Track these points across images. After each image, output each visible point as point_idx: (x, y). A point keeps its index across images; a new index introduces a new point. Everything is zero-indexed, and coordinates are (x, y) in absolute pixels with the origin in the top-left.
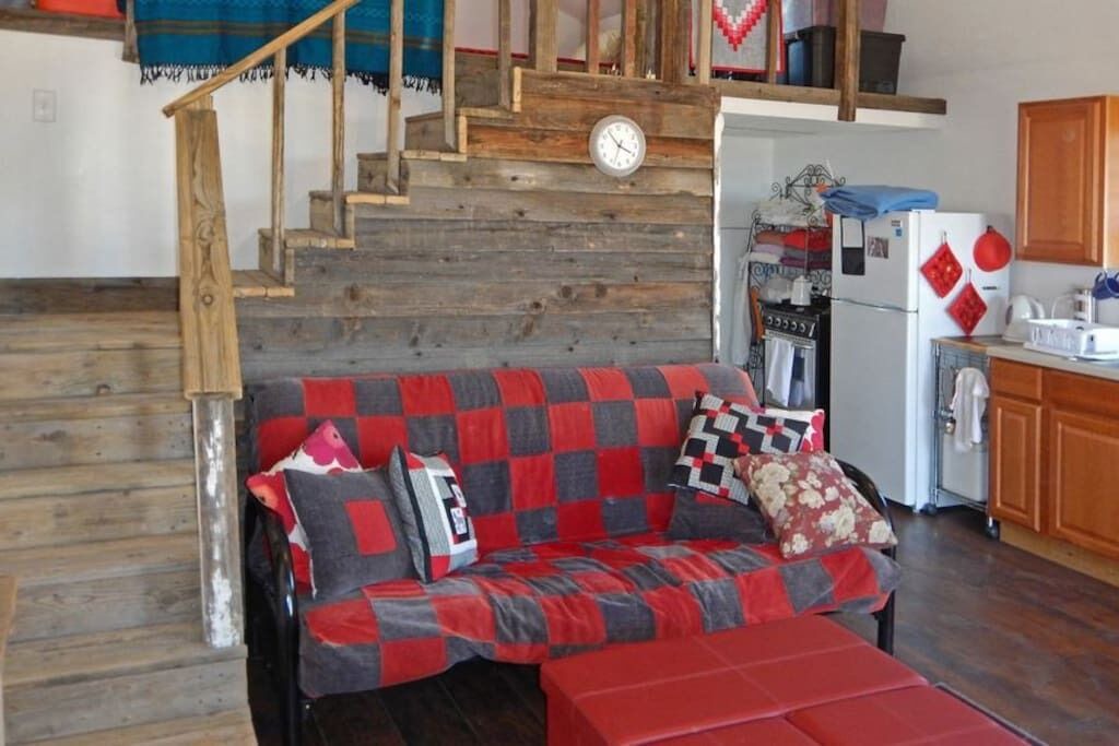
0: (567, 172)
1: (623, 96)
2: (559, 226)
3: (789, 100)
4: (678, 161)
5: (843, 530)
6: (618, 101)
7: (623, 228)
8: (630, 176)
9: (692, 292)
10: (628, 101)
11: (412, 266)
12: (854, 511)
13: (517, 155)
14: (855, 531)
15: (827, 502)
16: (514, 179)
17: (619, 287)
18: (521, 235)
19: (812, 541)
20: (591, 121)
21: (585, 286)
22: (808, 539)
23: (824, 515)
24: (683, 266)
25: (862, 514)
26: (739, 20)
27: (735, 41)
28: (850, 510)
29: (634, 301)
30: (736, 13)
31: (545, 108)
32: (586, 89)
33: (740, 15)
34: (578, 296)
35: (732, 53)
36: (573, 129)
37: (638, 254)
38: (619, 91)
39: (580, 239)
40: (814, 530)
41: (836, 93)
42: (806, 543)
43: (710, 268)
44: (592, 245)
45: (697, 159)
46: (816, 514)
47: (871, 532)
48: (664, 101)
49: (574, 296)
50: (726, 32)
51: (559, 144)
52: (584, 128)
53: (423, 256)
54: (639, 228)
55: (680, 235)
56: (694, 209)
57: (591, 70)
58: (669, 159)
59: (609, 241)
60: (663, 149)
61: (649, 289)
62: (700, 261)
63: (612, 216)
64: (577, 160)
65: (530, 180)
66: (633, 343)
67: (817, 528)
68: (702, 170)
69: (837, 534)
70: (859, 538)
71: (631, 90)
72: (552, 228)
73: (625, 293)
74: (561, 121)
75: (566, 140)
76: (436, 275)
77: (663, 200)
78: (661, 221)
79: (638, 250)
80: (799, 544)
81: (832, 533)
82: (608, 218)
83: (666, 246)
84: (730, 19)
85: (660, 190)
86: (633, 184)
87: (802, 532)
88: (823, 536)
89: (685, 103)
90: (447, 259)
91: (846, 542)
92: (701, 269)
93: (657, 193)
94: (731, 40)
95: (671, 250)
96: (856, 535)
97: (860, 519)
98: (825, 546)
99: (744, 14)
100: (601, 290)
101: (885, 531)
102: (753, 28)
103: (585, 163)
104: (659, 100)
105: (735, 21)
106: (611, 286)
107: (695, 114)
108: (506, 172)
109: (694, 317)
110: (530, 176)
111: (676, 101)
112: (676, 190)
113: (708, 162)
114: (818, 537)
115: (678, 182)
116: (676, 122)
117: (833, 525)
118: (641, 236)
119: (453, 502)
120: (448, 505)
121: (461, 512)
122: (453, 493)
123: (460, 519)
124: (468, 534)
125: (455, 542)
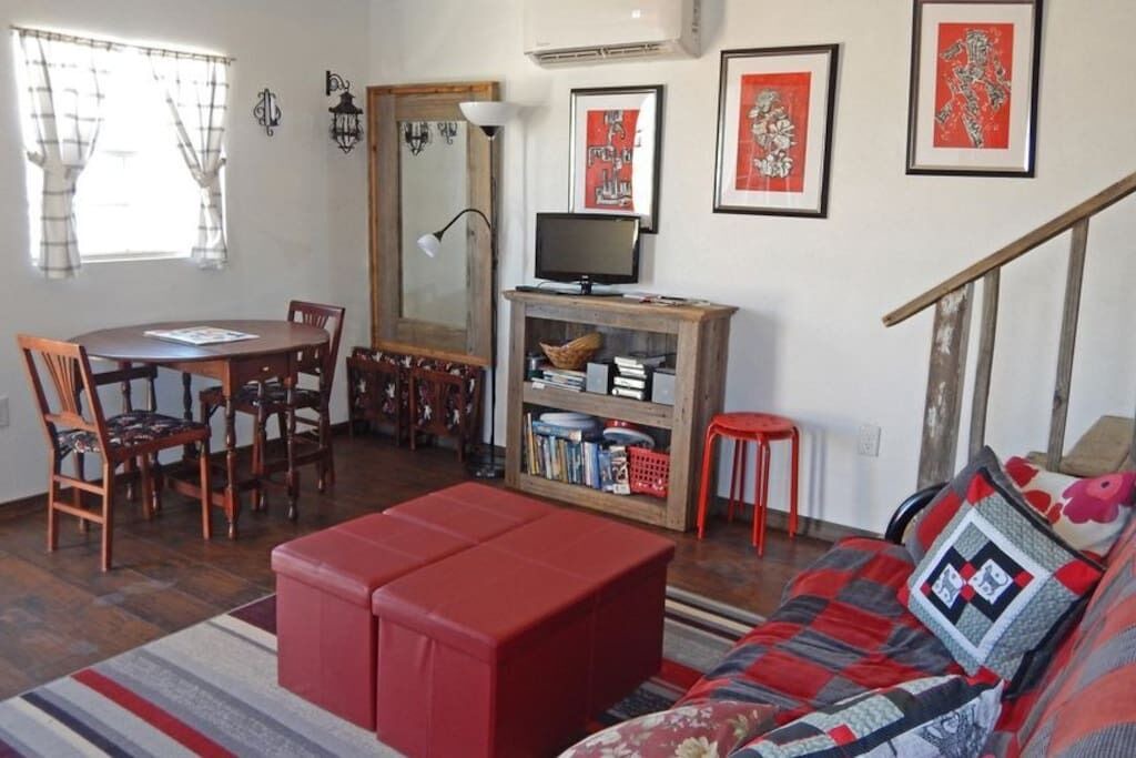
119: (979, 601)
120: (993, 611)
121: (977, 582)
122: (960, 603)
123: (989, 581)
124: (991, 551)
125: (1029, 578)
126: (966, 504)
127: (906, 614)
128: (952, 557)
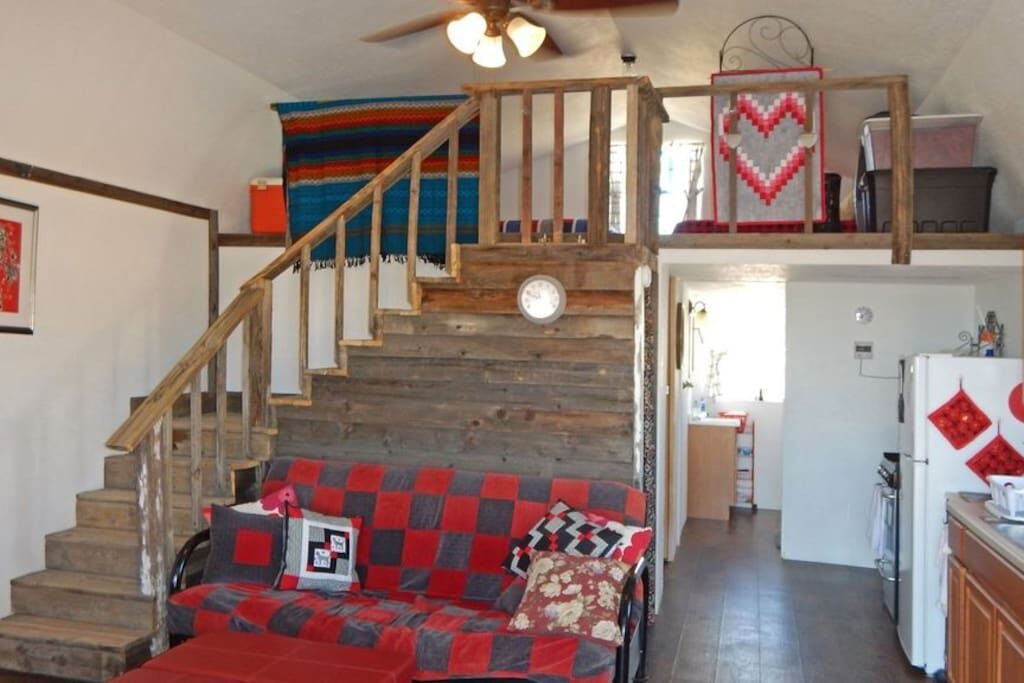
0: (501, 321)
1: (547, 259)
2: (495, 362)
3: (826, 247)
4: (599, 310)
5: (566, 619)
6: (545, 263)
7: (549, 364)
8: (554, 323)
9: (613, 421)
10: (554, 262)
11: (388, 389)
12: (584, 608)
13: (461, 310)
14: (578, 622)
15: (562, 594)
16: (459, 327)
17: (547, 414)
18: (463, 369)
19: (533, 621)
20: (519, 280)
21: (518, 411)
22: (530, 619)
23: (552, 605)
24: (605, 399)
25: (592, 612)
26: (773, 176)
27: (767, 197)
28: (581, 605)
29: (559, 426)
30: (768, 171)
31: (483, 273)
32: (517, 256)
33: (774, 171)
34: (510, 418)
35: (765, 208)
36: (505, 288)
37: (563, 387)
38: (545, 255)
39: (511, 374)
40: (538, 613)
41: (888, 237)
42: (528, 622)
43: (630, 401)
44: (521, 379)
45: (617, 308)
46: (547, 601)
47: (594, 628)
48: (587, 260)
49: (507, 418)
50: (757, 189)
51: (495, 299)
52: (513, 286)
53: (393, 383)
54: (564, 366)
55: (603, 372)
56: (616, 350)
57: (523, 240)
58: (591, 309)
59: (535, 375)
60: (585, 300)
61: (574, 416)
62: (622, 395)
63: (538, 356)
64: (509, 312)
65: (471, 327)
66: (558, 460)
67: (541, 613)
68: (624, 317)
69: (559, 621)
70: (581, 630)
71: (555, 253)
72: (489, 365)
73: (551, 419)
74: (495, 282)
75: (501, 296)
76: (402, 396)
77: (586, 342)
78: (584, 360)
79: (561, 384)
80: (522, 622)
81: (555, 620)
82: (535, 357)
83: (588, 380)
84: (762, 177)
85: (583, 334)
86: (557, 330)
87: (526, 613)
88: (547, 620)
89: (607, 261)
90: (410, 386)
91: (567, 631)
92: (622, 402)
93: (578, 336)
94: (763, 196)
95: (592, 385)
96: (577, 627)
97: (588, 614)
98: (547, 629)
99: (778, 170)
100: (530, 415)
101: (611, 630)
102: (789, 182)
103: (516, 314)
104: (582, 260)
105: (767, 178)
106: (539, 412)
107: (617, 269)
108: (453, 322)
109: (617, 443)
110: (469, 325)
111: (598, 259)
112: (597, 334)
113: (628, 310)
114: (540, 620)
115: (600, 328)
116: (598, 278)
117: (557, 613)
118: (566, 372)
119: (321, 545)
120: (313, 546)
121: (327, 553)
122: (328, 540)
123: (323, 557)
124: (332, 569)
125: (308, 570)
126: (357, 580)
127: (344, 514)
128: (345, 556)
